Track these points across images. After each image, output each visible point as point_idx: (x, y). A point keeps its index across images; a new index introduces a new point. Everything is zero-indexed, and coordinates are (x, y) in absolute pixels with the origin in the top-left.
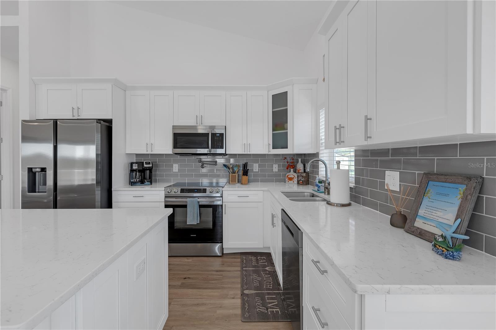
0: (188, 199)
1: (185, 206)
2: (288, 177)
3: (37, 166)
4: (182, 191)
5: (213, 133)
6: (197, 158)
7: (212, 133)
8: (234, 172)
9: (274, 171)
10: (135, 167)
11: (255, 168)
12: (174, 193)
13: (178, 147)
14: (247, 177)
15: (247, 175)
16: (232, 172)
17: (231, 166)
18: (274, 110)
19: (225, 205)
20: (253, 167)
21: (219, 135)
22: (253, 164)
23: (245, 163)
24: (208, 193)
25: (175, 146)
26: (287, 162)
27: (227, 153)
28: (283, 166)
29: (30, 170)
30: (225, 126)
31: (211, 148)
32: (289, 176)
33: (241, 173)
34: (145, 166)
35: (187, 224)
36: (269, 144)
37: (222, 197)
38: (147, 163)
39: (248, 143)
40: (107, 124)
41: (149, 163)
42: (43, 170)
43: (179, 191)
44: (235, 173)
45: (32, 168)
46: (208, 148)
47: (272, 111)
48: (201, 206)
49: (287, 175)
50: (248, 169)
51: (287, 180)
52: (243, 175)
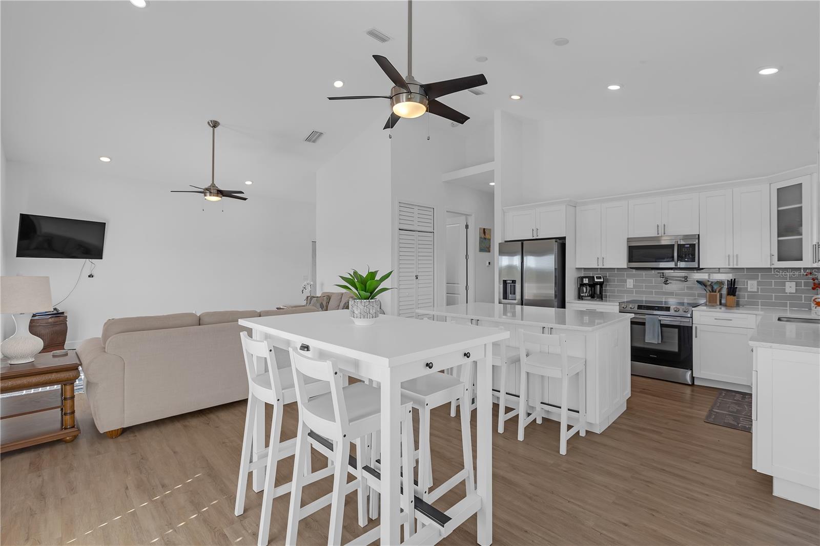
0: (647, 316)
1: (643, 324)
2: (815, 301)
3: (509, 278)
4: (640, 307)
5: (680, 245)
6: (658, 273)
7: (678, 245)
8: (713, 291)
9: (786, 291)
10: (586, 281)
11: (752, 286)
12: (630, 309)
13: (634, 260)
14: (735, 297)
15: (734, 295)
16: (711, 290)
17: (710, 283)
18: (780, 209)
19: (696, 327)
20: (747, 285)
21: (688, 246)
22: (747, 281)
23: (732, 280)
24: (672, 312)
25: (631, 259)
26: (813, 279)
27: (701, 267)
28: (806, 284)
29: (505, 282)
30: (699, 235)
31: (678, 261)
32: (817, 300)
33: (724, 291)
34: (596, 280)
35: (646, 341)
36: (772, 255)
37: (692, 317)
38: (598, 278)
39: (735, 254)
40: (561, 241)
41: (600, 278)
42: (514, 282)
43: (636, 307)
44: (715, 292)
45: (506, 280)
46: (673, 260)
47: (778, 211)
48: (662, 326)
49: (813, 298)
50: (736, 288)
51: (813, 305)
52: (728, 295)
